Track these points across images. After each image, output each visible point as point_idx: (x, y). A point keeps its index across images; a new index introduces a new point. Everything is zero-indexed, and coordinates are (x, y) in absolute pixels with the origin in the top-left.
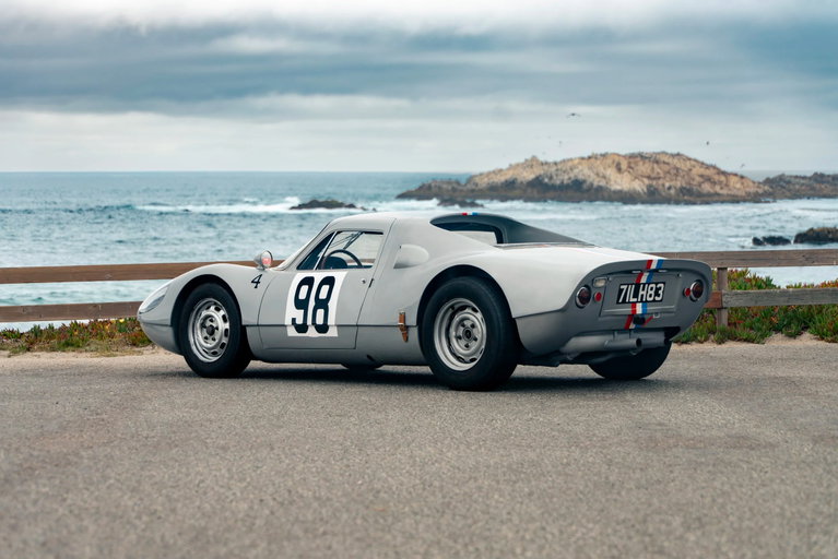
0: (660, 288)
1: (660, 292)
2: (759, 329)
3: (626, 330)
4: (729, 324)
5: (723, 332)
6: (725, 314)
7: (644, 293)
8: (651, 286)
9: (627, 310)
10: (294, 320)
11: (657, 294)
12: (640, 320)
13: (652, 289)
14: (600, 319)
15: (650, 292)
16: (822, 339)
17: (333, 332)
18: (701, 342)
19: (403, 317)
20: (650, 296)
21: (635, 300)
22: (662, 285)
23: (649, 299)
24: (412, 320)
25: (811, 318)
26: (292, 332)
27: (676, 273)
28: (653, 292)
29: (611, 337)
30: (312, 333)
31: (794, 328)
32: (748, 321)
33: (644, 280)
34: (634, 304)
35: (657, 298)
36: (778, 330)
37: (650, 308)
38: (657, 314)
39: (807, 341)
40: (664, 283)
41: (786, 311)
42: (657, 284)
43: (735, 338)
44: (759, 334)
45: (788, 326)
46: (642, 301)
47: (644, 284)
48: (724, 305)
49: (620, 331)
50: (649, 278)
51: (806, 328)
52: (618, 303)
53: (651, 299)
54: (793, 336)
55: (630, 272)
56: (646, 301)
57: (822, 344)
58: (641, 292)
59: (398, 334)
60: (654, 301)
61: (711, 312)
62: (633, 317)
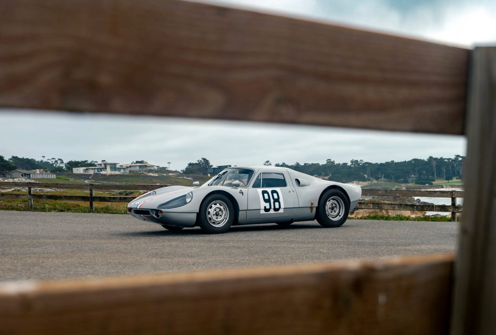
10: (265, 207)
17: (281, 211)
19: (312, 204)
24: (316, 204)
26: (263, 212)
30: (272, 211)
59: (309, 210)
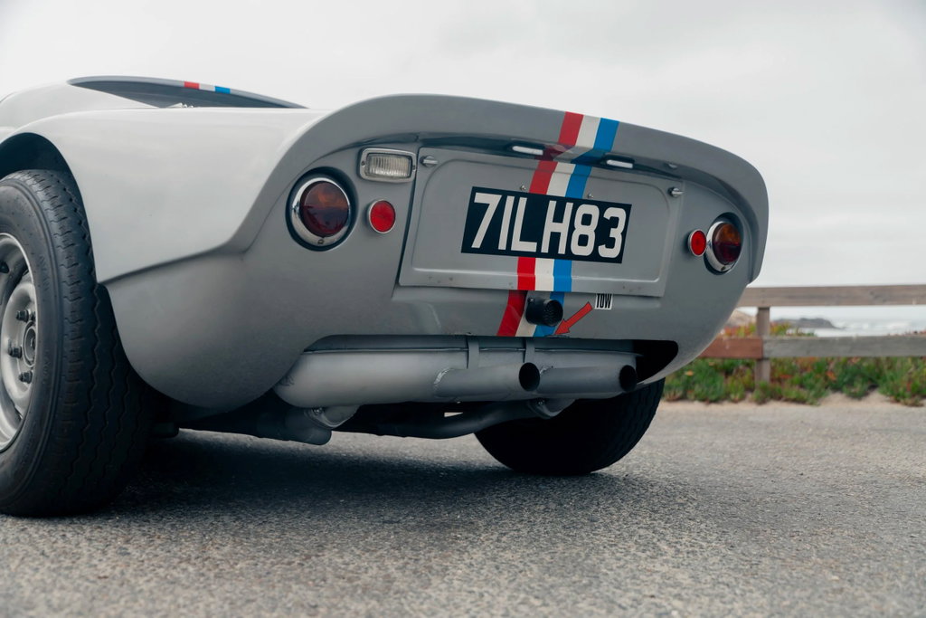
0: (614, 222)
1: (616, 233)
2: (812, 387)
3: (505, 339)
4: (772, 380)
5: (764, 389)
6: (766, 368)
7: (563, 228)
8: (584, 209)
9: (503, 274)
11: (603, 237)
12: (547, 311)
13: (587, 220)
14: (400, 297)
15: (580, 229)
16: (897, 401)
18: (735, 401)
20: (583, 240)
21: (530, 247)
22: (620, 214)
23: (577, 250)
25: (880, 375)
27: (664, 184)
28: (590, 231)
29: (457, 360)
31: (858, 387)
32: (797, 377)
33: (558, 185)
34: (527, 262)
35: (604, 251)
36: (837, 388)
37: (584, 278)
38: (605, 298)
39: (877, 405)
40: (627, 208)
41: (845, 365)
42: (603, 206)
43: (778, 397)
44: (813, 393)
45: (850, 383)
46: (553, 253)
47: (561, 202)
48: (766, 355)
49: (486, 342)
50: (576, 181)
51: (873, 387)
52: (467, 248)
53: (587, 251)
54: (858, 396)
55: (502, 147)
56: (569, 255)
57: (898, 407)
58: (550, 226)
60: (594, 257)
61: (748, 365)
62: (523, 301)
